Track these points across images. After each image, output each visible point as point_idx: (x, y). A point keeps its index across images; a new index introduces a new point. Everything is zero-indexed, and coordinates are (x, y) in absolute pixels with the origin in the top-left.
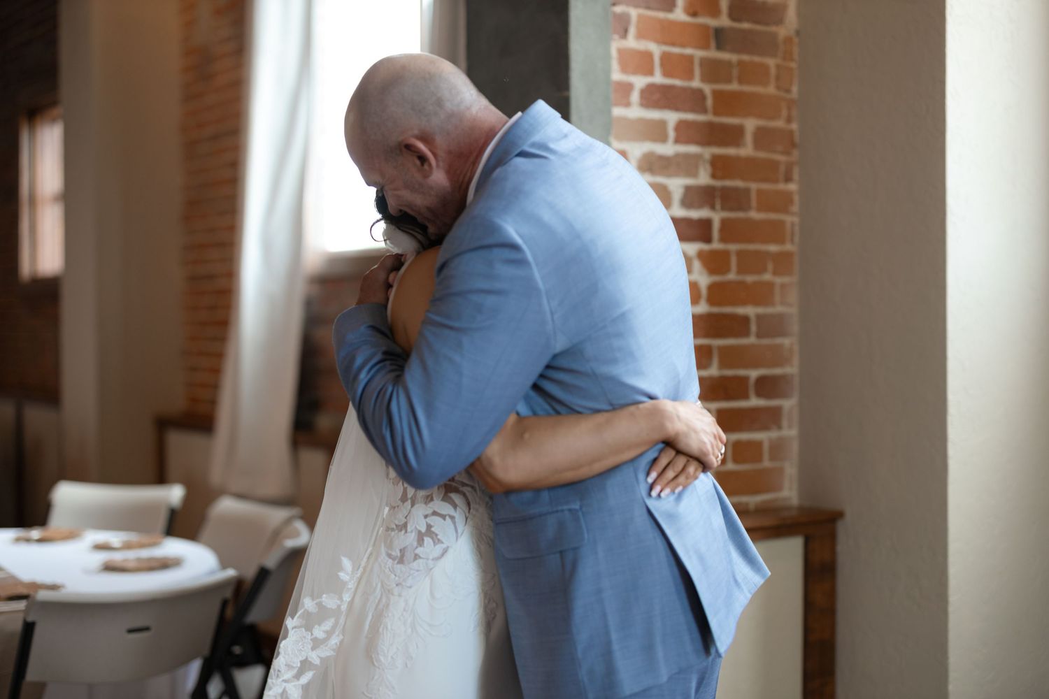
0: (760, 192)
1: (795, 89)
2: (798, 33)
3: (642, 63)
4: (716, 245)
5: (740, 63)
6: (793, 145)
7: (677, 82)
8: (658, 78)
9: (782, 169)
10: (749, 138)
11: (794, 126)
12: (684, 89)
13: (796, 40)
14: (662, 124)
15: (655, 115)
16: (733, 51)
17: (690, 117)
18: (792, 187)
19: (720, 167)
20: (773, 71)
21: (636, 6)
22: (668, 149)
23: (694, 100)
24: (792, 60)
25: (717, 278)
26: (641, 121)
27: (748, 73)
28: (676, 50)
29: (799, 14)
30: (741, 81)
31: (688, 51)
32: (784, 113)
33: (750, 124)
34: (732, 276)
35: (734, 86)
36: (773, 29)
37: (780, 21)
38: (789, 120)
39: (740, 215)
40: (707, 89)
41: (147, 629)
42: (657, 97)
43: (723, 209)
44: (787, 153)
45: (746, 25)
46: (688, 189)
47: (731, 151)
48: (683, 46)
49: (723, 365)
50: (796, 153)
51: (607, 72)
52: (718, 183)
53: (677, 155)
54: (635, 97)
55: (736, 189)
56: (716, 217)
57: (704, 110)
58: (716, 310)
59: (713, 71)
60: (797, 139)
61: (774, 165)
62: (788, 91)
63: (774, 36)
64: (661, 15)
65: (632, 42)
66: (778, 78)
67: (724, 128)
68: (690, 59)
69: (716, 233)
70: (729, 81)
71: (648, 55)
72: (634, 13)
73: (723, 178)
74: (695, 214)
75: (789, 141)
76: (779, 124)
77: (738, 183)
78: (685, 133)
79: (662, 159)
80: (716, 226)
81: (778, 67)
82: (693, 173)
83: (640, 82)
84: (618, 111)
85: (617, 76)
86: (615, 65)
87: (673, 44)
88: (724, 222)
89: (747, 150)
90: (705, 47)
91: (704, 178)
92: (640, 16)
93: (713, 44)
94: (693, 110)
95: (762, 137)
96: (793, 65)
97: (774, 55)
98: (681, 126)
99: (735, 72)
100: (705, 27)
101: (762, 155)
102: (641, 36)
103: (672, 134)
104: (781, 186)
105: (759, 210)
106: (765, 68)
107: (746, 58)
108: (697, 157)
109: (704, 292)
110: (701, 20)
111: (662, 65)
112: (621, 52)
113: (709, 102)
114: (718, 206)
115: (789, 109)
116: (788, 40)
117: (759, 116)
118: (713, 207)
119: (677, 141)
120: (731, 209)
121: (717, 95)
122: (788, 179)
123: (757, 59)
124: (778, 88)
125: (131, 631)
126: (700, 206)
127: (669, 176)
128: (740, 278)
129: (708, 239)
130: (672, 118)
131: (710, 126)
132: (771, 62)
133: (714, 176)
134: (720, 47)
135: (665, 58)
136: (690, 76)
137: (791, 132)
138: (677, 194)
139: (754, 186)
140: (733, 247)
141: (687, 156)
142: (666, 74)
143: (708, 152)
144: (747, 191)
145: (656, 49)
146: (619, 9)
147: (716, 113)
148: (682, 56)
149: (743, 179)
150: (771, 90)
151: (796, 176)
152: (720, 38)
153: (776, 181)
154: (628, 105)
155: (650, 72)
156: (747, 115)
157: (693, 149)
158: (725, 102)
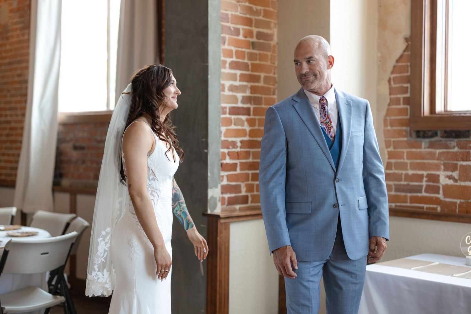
0: (265, 98)
1: (276, 63)
2: (277, 44)
3: (229, 54)
4: (252, 117)
5: (260, 54)
6: (276, 82)
7: (240, 60)
8: (234, 59)
9: (272, 90)
10: (262, 80)
11: (276, 76)
12: (242, 63)
13: (277, 46)
14: (235, 75)
15: (233, 71)
16: (258, 50)
17: (244, 72)
18: (275, 97)
19: (254, 90)
20: (270, 57)
21: (228, 34)
22: (237, 83)
23: (245, 67)
24: (275, 53)
25: (252, 128)
26: (229, 73)
27: (262, 58)
28: (240, 49)
29: (278, 37)
30: (260, 60)
31: (244, 50)
32: (273, 71)
33: (263, 75)
34: (256, 127)
35: (257, 62)
36: (269, 42)
37: (272, 40)
38: (274, 74)
39: (259, 106)
40: (249, 63)
41: (48, 253)
42: (235, 65)
43: (254, 104)
44: (273, 85)
45: (261, 41)
46: (243, 97)
47: (257, 84)
48: (242, 48)
49: (254, 158)
50: (276, 85)
51: (220, 57)
52: (252, 95)
53: (240, 85)
54: (227, 65)
55: (258, 97)
56: (252, 107)
57: (248, 70)
58: (251, 139)
59: (252, 57)
60: (277, 80)
61: (269, 89)
62: (274, 64)
63: (270, 44)
64: (235, 37)
65: (226, 47)
66: (271, 59)
67: (254, 76)
68: (244, 52)
69: (252, 113)
70: (256, 60)
71: (231, 51)
72: (227, 36)
73: (254, 93)
74: (246, 106)
75: (274, 81)
76: (271, 75)
77: (259, 95)
78: (243, 78)
79: (235, 86)
80: (252, 110)
81: (271, 55)
82: (244, 92)
83: (229, 60)
84: (223, 70)
85: (222, 58)
86: (222, 55)
87: (239, 47)
88: (254, 109)
89: (261, 84)
90: (249, 48)
91: (248, 94)
92: (229, 38)
93: (251, 47)
94: (245, 70)
95: (266, 79)
96: (276, 55)
97: (270, 51)
98: (241, 75)
99: (258, 57)
100: (249, 42)
101: (266, 85)
102: (229, 45)
103: (238, 78)
104: (272, 96)
105: (265, 104)
106: (267, 56)
107: (261, 52)
108: (246, 86)
109: (248, 132)
110: (248, 39)
111: (236, 54)
112: (224, 50)
113: (250, 67)
114: (252, 103)
115: (274, 69)
116: (274, 46)
117: (265, 72)
118: (251, 104)
119: (240, 81)
120: (256, 104)
121: (252, 64)
122: (274, 94)
123: (265, 53)
124: (271, 63)
125: (42, 254)
126: (247, 103)
127: (237, 92)
128: (259, 128)
129: (249, 115)
130: (238, 72)
131: (250, 76)
132: (269, 54)
133: (251, 93)
134: (253, 48)
135: (237, 52)
136: (244, 58)
137: (275, 78)
138: (240, 99)
139: (263, 96)
140: (257, 117)
141: (243, 86)
142: (237, 58)
143: (249, 84)
144: (261, 98)
145: (234, 49)
146: (222, 35)
147: (252, 71)
148: (242, 51)
149: (261, 94)
150: (269, 63)
151: (276, 93)
152: (253, 45)
153: (270, 95)
154: (225, 68)
155: (232, 57)
156: (261, 72)
157: (245, 83)
158: (256, 67)
